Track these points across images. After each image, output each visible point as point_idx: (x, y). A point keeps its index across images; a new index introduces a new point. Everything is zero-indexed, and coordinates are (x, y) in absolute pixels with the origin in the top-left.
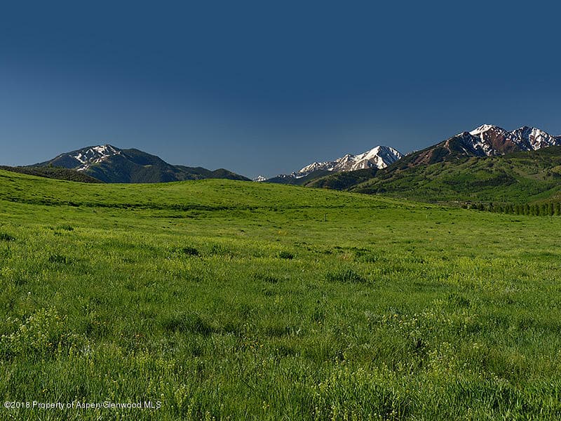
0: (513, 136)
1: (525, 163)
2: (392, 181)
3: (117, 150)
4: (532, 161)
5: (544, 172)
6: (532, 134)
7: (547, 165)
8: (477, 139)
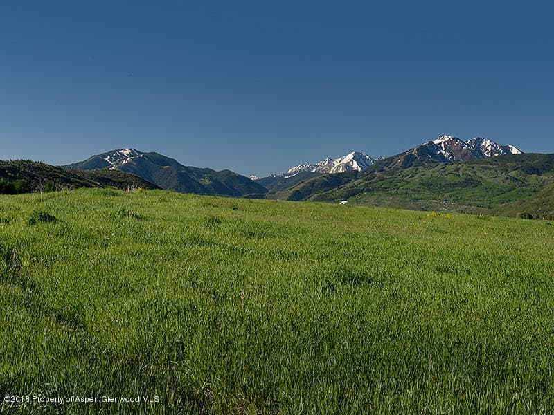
0: (468, 146)
1: (485, 168)
2: (375, 183)
3: (140, 153)
4: (492, 167)
5: (502, 176)
6: (484, 144)
7: (505, 170)
8: (439, 147)
